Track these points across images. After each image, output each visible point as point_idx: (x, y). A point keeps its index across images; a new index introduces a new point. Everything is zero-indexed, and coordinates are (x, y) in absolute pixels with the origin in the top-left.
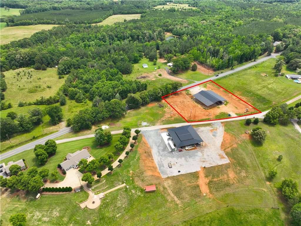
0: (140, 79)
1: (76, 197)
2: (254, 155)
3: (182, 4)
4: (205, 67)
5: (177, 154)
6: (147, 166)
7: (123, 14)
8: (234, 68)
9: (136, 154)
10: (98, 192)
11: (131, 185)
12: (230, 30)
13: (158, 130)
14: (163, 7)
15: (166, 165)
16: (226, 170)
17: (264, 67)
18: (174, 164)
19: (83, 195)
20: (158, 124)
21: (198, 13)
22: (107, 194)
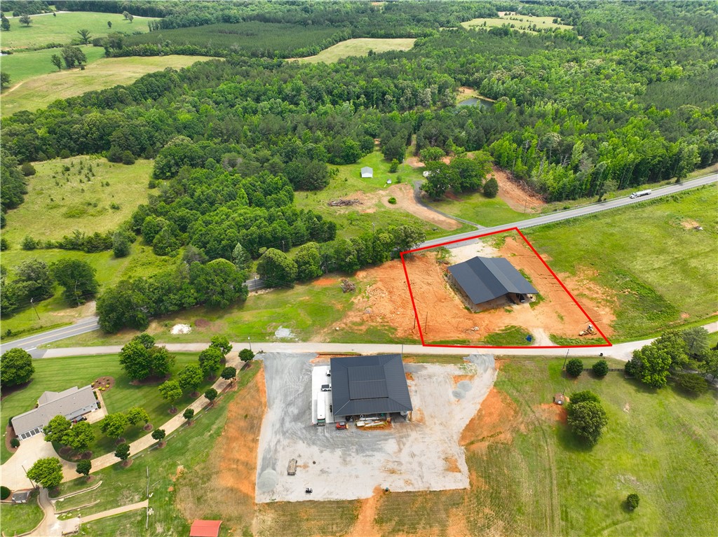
0: (335, 207)
1: (9, 517)
2: (554, 477)
3: (538, 16)
4: (523, 190)
5: (327, 434)
6: (229, 460)
7: (373, 36)
8: (605, 199)
9: (217, 419)
10: (69, 512)
11: (161, 507)
12: (637, 90)
13: (311, 355)
14: (485, 23)
15: (282, 465)
16: (446, 510)
17: (700, 201)
18: (305, 466)
19: (29, 515)
20: (316, 339)
21: (568, 40)
22: (89, 523)
